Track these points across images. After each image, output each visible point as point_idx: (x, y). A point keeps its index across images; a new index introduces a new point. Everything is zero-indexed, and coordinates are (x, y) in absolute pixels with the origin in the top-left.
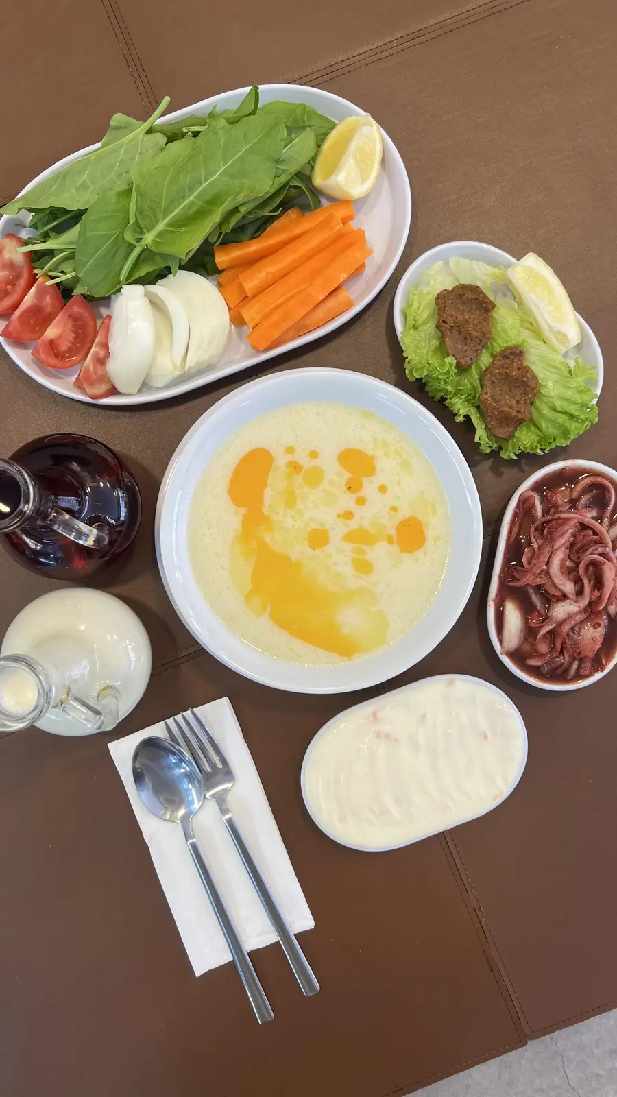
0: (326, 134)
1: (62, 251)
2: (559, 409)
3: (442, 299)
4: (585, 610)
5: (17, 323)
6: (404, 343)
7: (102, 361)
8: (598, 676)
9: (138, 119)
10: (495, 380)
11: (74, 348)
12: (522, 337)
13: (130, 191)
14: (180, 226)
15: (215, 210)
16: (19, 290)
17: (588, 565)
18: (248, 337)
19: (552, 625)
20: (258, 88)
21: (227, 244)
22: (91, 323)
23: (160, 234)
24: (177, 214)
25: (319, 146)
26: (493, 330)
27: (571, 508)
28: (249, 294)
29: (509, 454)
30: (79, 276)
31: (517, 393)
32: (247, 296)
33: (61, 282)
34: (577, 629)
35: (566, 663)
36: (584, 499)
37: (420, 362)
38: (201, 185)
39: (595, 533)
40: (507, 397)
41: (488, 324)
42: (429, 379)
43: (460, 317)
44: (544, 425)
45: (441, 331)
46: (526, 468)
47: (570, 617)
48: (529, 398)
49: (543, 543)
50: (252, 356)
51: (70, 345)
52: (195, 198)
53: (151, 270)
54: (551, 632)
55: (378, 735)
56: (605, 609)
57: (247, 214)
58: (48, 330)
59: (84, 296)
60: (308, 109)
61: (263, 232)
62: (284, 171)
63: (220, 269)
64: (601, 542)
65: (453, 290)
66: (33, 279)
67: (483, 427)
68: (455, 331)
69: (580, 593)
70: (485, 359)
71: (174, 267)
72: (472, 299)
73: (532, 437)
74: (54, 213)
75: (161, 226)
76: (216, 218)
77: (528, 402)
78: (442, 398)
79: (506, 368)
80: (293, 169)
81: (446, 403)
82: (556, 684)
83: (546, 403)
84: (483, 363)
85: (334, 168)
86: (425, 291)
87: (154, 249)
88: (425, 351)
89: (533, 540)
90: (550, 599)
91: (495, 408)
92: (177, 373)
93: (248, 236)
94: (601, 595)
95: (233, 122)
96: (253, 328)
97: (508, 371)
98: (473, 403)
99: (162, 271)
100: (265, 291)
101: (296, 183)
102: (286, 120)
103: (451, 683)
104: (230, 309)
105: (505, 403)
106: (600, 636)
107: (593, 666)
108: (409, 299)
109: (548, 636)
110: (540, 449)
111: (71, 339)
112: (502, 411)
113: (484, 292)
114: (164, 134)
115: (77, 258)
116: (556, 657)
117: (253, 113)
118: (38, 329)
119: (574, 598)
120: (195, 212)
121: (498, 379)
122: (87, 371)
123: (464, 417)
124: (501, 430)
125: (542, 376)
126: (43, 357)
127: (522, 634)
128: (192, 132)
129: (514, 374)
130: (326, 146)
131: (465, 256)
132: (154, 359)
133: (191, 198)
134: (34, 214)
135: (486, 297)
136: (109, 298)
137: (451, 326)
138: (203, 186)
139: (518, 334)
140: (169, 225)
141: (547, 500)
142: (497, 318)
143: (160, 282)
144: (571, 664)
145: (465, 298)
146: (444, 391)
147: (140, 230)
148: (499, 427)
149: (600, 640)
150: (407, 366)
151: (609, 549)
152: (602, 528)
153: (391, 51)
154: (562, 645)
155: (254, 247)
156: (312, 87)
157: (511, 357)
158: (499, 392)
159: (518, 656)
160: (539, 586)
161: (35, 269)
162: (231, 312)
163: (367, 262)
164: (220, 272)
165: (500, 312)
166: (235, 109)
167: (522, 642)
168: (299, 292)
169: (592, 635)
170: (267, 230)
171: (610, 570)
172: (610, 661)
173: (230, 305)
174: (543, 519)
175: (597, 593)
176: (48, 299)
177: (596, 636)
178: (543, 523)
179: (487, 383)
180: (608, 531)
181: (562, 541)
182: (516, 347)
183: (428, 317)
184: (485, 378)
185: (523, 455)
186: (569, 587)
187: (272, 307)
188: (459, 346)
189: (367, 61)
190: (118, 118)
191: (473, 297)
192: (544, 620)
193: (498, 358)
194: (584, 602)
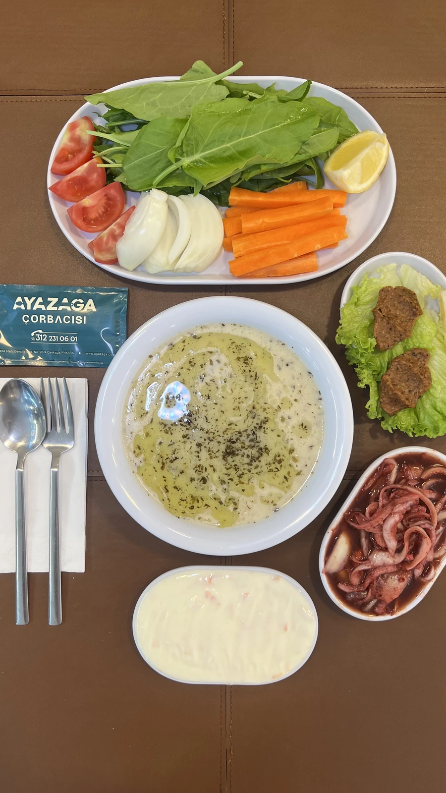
0: (349, 137)
1: (119, 145)
2: (438, 409)
3: (385, 292)
4: (398, 565)
5: (65, 184)
6: (343, 313)
7: (115, 237)
8: (388, 617)
9: (214, 71)
10: (399, 368)
11: (100, 219)
12: (433, 345)
13: (185, 121)
14: (212, 162)
15: (243, 160)
16: (76, 161)
17: (413, 533)
18: (230, 263)
19: (368, 566)
20: (312, 83)
21: (242, 188)
22: (120, 206)
23: (196, 162)
24: (213, 152)
25: (339, 143)
26: (413, 330)
27: (417, 485)
28: (244, 231)
29: (387, 426)
30: (125, 168)
31: (413, 385)
32: (241, 232)
33: (110, 168)
34: (385, 576)
35: (367, 599)
36: (431, 482)
37: (350, 331)
38: (240, 138)
39: (428, 511)
40: (403, 384)
41: (412, 325)
42: (351, 347)
43: (393, 312)
44: (422, 416)
45: (375, 316)
46: (396, 441)
47: (384, 565)
48: (419, 392)
49: (387, 504)
50: (226, 277)
51: (97, 215)
52: (231, 145)
53: (179, 185)
54: (366, 572)
55: (208, 595)
56: (413, 570)
57: (265, 172)
58: (86, 199)
59: (122, 183)
60: (341, 113)
61: (271, 190)
62: (306, 152)
63: (230, 204)
64: (430, 520)
65: (395, 289)
66: (90, 157)
67: (377, 398)
68: (384, 320)
69: (399, 551)
70: (398, 350)
71: (197, 190)
72: (407, 301)
73: (409, 420)
74: (125, 115)
75: (197, 157)
76: (241, 166)
77: (418, 395)
78: (355, 364)
79: (412, 363)
80: (312, 152)
81: (357, 370)
82: (354, 611)
83: (431, 401)
84: (396, 351)
85: (344, 163)
86: (375, 281)
87: (186, 172)
88: (356, 325)
89: (381, 499)
90: (373, 546)
91: (391, 389)
92: (167, 268)
93: (260, 189)
94: (413, 560)
95: (283, 101)
96: (236, 258)
97: (412, 366)
98: (376, 378)
99: (187, 188)
100: (256, 234)
101: (310, 164)
102: (322, 115)
103: (277, 578)
104: (225, 236)
105: (400, 388)
106: (400, 589)
107: (387, 609)
108: (359, 282)
109: (362, 572)
110: (412, 432)
111: (100, 212)
112: (395, 394)
113: (418, 299)
114: (229, 89)
115: (127, 154)
116: (362, 591)
117: (300, 100)
118: (79, 194)
119: (393, 553)
120: (227, 156)
121: (402, 368)
122: (101, 239)
123: (366, 385)
124: (388, 407)
125: (435, 379)
126: (74, 217)
127: (344, 564)
128: (250, 96)
129: (416, 369)
130: (344, 145)
131: (414, 268)
132: (154, 251)
133: (228, 145)
134: (110, 110)
135: (418, 304)
136: (140, 192)
137: (384, 316)
138: (241, 139)
139: (431, 341)
140: (205, 158)
141: (403, 471)
142: (420, 322)
143: (182, 196)
144: (371, 601)
145: (402, 299)
146: (358, 361)
147: (181, 152)
148: (388, 404)
149: (399, 591)
150: (338, 330)
151: (433, 528)
152: (435, 509)
153: (420, 95)
154: (369, 584)
155: (261, 198)
156: (353, 98)
157: (419, 356)
158: (399, 379)
159: (334, 579)
160: (370, 533)
161: (94, 150)
162: (227, 238)
163: (339, 242)
164: (230, 207)
165: (423, 318)
166: (289, 91)
167: (341, 569)
168: (281, 245)
169: (395, 585)
170: (276, 189)
171: (427, 544)
172: (401, 610)
173: (227, 233)
174: (394, 486)
175: (411, 557)
176: (95, 176)
177: (397, 588)
178: (392, 489)
179: (393, 368)
180: (438, 513)
181: (401, 508)
182: (426, 350)
183: (370, 300)
184: (393, 364)
185: (397, 431)
186: (392, 544)
187: (257, 247)
188: (383, 332)
189: (400, 95)
190: (199, 64)
191: (409, 301)
192: (364, 560)
193: (409, 352)
194: (400, 559)
